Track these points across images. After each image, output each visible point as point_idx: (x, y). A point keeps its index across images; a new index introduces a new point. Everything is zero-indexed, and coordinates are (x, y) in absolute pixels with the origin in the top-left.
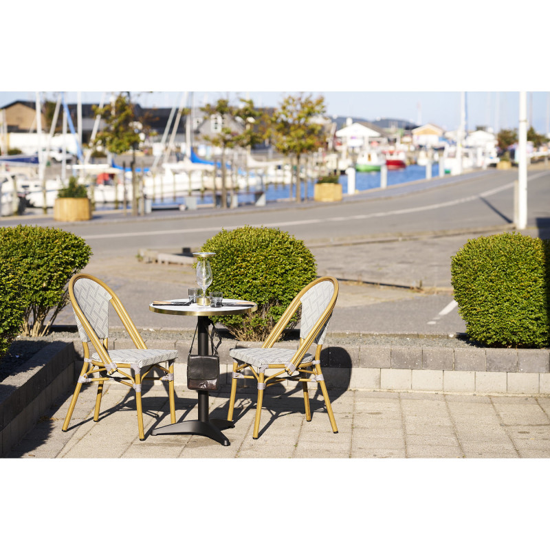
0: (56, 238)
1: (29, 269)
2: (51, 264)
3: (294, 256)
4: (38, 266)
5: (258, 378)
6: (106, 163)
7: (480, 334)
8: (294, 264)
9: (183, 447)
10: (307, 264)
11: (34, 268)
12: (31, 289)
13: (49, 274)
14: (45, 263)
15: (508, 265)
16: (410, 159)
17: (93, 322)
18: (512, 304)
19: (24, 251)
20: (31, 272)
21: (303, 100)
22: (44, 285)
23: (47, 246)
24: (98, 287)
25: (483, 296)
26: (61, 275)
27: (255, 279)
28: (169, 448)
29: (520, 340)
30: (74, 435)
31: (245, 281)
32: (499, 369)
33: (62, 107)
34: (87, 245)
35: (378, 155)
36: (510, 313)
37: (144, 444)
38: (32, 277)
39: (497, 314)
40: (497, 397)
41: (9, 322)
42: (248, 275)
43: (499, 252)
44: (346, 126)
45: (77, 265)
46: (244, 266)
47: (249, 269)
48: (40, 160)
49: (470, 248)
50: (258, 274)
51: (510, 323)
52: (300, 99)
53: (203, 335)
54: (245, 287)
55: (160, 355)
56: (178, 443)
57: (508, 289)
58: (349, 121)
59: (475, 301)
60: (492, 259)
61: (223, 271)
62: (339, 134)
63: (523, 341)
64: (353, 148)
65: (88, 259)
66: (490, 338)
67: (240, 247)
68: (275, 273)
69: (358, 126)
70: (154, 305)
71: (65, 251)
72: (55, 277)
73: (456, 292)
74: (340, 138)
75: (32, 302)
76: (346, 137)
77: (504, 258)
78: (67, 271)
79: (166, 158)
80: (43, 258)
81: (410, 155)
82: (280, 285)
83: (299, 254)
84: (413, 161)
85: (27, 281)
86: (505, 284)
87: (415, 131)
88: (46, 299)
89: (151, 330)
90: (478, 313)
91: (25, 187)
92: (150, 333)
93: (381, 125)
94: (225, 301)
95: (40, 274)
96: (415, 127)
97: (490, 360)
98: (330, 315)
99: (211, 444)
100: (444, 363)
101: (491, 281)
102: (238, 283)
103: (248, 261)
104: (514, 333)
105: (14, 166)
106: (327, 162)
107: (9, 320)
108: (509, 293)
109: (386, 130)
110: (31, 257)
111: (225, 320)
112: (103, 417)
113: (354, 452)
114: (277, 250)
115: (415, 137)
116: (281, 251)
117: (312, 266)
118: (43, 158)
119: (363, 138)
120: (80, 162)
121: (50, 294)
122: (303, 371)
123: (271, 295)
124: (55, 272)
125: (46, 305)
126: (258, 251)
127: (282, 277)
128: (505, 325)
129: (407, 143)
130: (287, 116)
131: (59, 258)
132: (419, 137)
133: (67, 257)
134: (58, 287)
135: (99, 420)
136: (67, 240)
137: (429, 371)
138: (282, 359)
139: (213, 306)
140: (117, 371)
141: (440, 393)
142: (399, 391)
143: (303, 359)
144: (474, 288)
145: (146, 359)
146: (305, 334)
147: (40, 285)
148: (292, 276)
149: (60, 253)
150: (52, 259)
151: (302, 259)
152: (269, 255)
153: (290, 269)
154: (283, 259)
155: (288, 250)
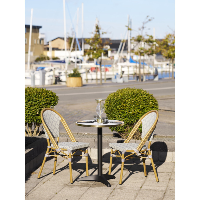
0: (43, 93)
1: (31, 106)
2: (40, 104)
3: (148, 101)
4: (35, 105)
5: (121, 157)
6: (93, 63)
8: (148, 105)
9: (89, 187)
10: (154, 104)
11: (33, 106)
12: (31, 115)
13: (40, 108)
14: (37, 104)
17: (52, 130)
19: (29, 98)
20: (31, 108)
22: (37, 113)
23: (39, 96)
24: (55, 114)
27: (130, 111)
28: (83, 187)
30: (42, 181)
31: (125, 112)
33: (75, 39)
34: (57, 96)
37: (72, 185)
38: (32, 110)
42: (127, 109)
45: (52, 104)
46: (125, 105)
47: (127, 107)
48: (66, 61)
50: (131, 109)
53: (100, 135)
54: (125, 115)
55: (81, 145)
56: (87, 185)
61: (115, 108)
65: (57, 102)
67: (123, 97)
68: (139, 108)
70: (78, 122)
71: (47, 98)
78: (48, 107)
79: (119, 61)
80: (37, 101)
82: (141, 114)
83: (150, 100)
85: (30, 111)
88: (38, 119)
89: (86, 133)
91: (60, 73)
92: (86, 135)
94: (109, 121)
95: (35, 108)
99: (102, 186)
102: (122, 113)
103: (127, 103)
105: (55, 64)
110: (31, 101)
111: (117, 129)
113: (167, 191)
114: (140, 98)
116: (142, 99)
117: (156, 106)
118: (67, 61)
120: (83, 62)
121: (40, 117)
122: (142, 153)
123: (137, 118)
124: (42, 107)
126: (131, 98)
127: (142, 110)
131: (44, 101)
133: (47, 101)
135: (55, 174)
136: (48, 94)
138: (132, 148)
139: (104, 123)
140: (61, 152)
143: (142, 148)
145: (74, 146)
146: (143, 136)
147: (36, 113)
148: (147, 110)
149: (44, 99)
150: (41, 102)
151: (151, 102)
152: (136, 101)
153: (146, 107)
154: (143, 102)
155: (145, 98)
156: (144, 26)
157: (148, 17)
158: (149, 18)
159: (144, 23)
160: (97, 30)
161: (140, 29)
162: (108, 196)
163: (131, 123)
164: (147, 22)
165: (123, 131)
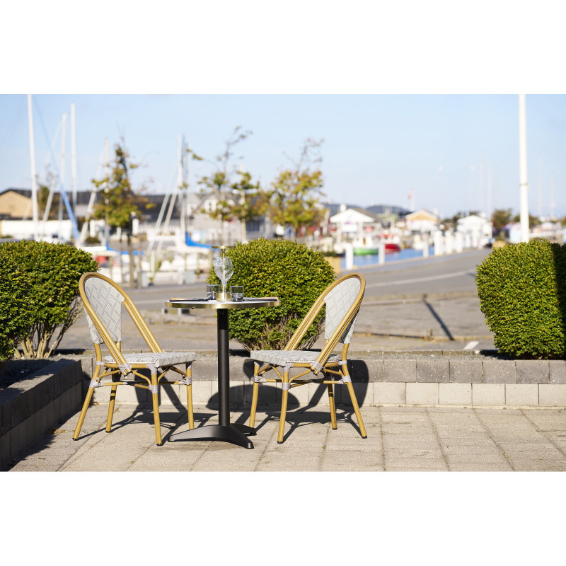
0: (62, 252)
1: (34, 283)
2: (57, 278)
3: (313, 266)
4: (44, 280)
7: (509, 345)
8: (313, 275)
9: (203, 450)
10: (326, 275)
11: (39, 282)
12: (36, 305)
13: (55, 288)
14: (50, 277)
15: (537, 271)
16: (404, 243)
18: (542, 312)
19: (28, 264)
20: (35, 286)
21: (300, 174)
22: (50, 300)
23: (53, 259)
24: (110, 289)
25: (511, 304)
26: (67, 291)
27: (273, 290)
28: (189, 451)
29: (551, 350)
30: (86, 443)
31: (262, 292)
32: (529, 381)
34: (94, 260)
35: (373, 239)
36: (541, 321)
37: (161, 449)
38: (37, 292)
39: (527, 323)
40: (529, 410)
41: (16, 322)
42: (266, 285)
43: (527, 258)
44: (340, 212)
46: (261, 276)
47: (266, 280)
49: (496, 256)
50: (276, 285)
51: (540, 332)
52: (297, 173)
53: (223, 331)
56: (199, 448)
57: (538, 296)
58: (343, 208)
59: (503, 309)
60: (520, 266)
61: (238, 283)
62: (334, 219)
63: (554, 351)
64: (348, 233)
66: (519, 349)
67: (256, 256)
68: (293, 282)
69: (351, 212)
70: (170, 301)
71: (72, 265)
72: (61, 292)
73: (483, 302)
74: (335, 224)
75: (37, 319)
76: (339, 223)
77: (532, 264)
78: (74, 285)
80: (49, 271)
81: (405, 239)
82: (298, 296)
83: (318, 264)
84: (408, 244)
86: (534, 290)
87: (408, 217)
88: (51, 315)
90: (506, 322)
93: (375, 211)
95: (45, 288)
96: (409, 213)
97: (521, 371)
98: (357, 311)
100: (473, 375)
101: (520, 288)
103: (265, 271)
104: (544, 343)
106: (323, 245)
107: (16, 320)
108: (539, 300)
109: (380, 216)
110: (36, 270)
112: (116, 429)
113: (386, 452)
114: (295, 260)
115: (409, 223)
116: (299, 261)
117: (331, 278)
119: (357, 224)
121: (55, 310)
122: (329, 371)
123: (290, 306)
124: (61, 286)
125: (52, 323)
126: (275, 261)
127: (301, 288)
128: (535, 334)
129: (401, 228)
130: (284, 190)
131: (66, 272)
132: (412, 223)
133: (73, 271)
134: (65, 303)
135: (111, 431)
136: (74, 254)
137: (457, 384)
140: (132, 372)
141: (469, 407)
142: (425, 406)
144: (502, 295)
145: (162, 358)
146: (330, 334)
147: (46, 300)
148: (311, 286)
149: (67, 266)
150: (58, 273)
151: (320, 270)
152: (287, 265)
153: (309, 280)
154: (302, 269)
155: (306, 260)
156: (230, 151)
157: (237, 129)
158: (241, 132)
159: (229, 144)
160: (119, 158)
161: (219, 159)
162: (256, 463)
163: (276, 318)
164: (237, 142)
165: (257, 337)
